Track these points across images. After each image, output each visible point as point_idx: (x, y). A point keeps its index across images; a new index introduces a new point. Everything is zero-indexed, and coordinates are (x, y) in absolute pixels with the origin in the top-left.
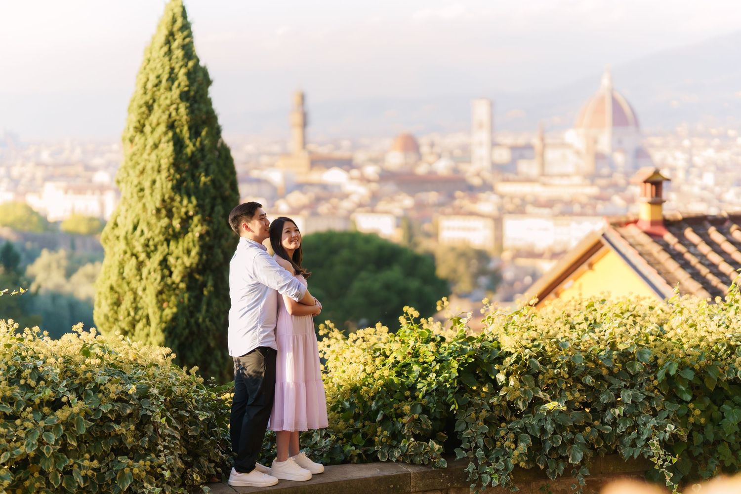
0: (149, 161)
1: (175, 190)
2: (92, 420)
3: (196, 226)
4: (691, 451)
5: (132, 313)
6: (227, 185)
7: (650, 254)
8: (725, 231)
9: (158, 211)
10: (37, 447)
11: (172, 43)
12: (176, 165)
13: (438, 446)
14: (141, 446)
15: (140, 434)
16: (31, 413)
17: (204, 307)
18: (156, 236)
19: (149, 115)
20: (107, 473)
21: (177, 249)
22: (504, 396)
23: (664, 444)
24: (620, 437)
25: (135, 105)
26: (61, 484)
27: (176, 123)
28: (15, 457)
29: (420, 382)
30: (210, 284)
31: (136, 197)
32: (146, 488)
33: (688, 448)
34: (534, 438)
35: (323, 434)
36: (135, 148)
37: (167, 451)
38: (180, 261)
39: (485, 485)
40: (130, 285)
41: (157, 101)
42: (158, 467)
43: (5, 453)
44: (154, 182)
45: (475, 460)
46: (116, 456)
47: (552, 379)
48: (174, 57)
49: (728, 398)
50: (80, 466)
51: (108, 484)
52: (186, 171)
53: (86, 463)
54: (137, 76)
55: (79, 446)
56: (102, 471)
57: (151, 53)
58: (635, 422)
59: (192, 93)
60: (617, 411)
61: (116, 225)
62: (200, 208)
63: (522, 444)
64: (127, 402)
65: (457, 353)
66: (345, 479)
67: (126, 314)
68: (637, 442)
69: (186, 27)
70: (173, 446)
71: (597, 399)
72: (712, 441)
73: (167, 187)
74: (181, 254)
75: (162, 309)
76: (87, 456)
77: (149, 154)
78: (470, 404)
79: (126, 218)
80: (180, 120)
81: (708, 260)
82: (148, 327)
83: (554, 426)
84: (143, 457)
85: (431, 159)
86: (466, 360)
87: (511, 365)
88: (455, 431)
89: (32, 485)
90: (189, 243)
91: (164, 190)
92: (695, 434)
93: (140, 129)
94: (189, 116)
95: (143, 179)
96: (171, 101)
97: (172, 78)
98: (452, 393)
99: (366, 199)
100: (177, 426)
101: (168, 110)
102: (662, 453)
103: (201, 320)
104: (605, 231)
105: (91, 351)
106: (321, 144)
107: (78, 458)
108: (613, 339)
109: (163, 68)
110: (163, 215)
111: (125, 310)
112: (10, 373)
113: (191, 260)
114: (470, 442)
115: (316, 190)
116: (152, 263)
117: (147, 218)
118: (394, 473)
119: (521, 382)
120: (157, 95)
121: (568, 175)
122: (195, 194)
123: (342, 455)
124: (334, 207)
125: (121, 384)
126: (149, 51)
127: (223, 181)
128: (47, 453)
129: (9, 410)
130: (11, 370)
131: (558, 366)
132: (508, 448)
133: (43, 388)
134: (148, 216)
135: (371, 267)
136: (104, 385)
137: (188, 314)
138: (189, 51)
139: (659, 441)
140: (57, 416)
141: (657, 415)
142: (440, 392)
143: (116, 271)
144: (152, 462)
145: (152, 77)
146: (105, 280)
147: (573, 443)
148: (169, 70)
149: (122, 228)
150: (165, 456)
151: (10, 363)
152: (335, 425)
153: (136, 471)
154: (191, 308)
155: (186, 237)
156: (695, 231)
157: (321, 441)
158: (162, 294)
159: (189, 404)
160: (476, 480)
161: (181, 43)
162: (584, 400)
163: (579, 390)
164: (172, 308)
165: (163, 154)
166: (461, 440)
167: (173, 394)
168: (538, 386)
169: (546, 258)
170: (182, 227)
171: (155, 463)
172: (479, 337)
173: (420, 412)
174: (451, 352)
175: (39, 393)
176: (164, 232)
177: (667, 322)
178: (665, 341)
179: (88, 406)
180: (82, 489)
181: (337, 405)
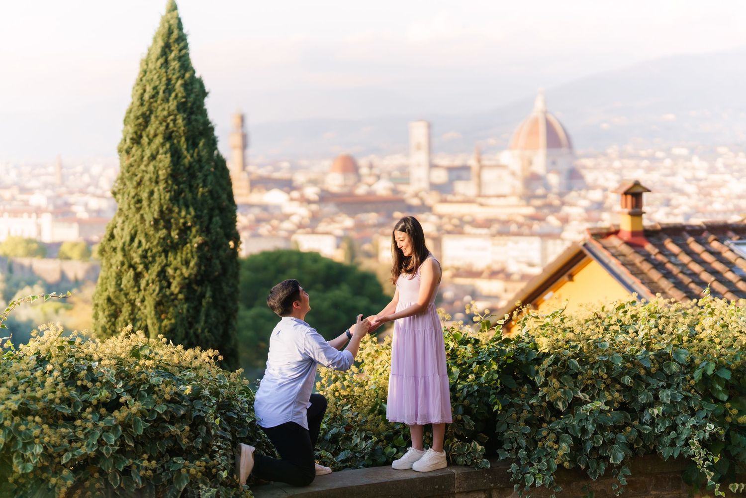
0: (147, 173)
1: (173, 202)
2: (147, 421)
3: (195, 237)
4: (729, 450)
6: (225, 196)
8: (703, 241)
9: (156, 221)
10: (97, 447)
11: (168, 55)
12: (174, 175)
13: (481, 447)
14: (194, 447)
15: (194, 435)
16: (91, 413)
17: (203, 318)
18: (154, 246)
19: (146, 126)
20: (163, 474)
21: (175, 260)
22: (544, 397)
23: (703, 444)
24: (659, 437)
25: (132, 116)
26: (120, 484)
27: (173, 134)
28: (76, 457)
29: (459, 383)
30: (208, 294)
31: (133, 209)
32: (201, 489)
33: (726, 447)
34: (575, 438)
35: (363, 437)
36: (132, 159)
37: (221, 452)
38: (178, 272)
39: (528, 485)
40: (128, 297)
41: (154, 113)
42: (213, 468)
43: (66, 453)
44: (152, 193)
45: (518, 461)
46: (172, 456)
47: (591, 379)
48: (171, 68)
50: (138, 467)
51: (163, 485)
52: (184, 182)
53: (145, 463)
54: (134, 88)
55: (135, 446)
56: (158, 472)
57: (147, 64)
58: (674, 421)
59: (189, 105)
60: (656, 411)
61: (112, 236)
62: (198, 218)
63: (563, 445)
64: (179, 403)
65: (497, 355)
66: (392, 480)
68: (677, 441)
69: (182, 38)
70: (226, 447)
71: (634, 399)
73: (165, 198)
74: (179, 265)
75: (160, 320)
76: (145, 456)
77: (147, 166)
78: (511, 405)
79: (122, 229)
80: (177, 131)
81: (689, 269)
83: (595, 426)
84: (198, 458)
85: (370, 180)
86: (506, 361)
87: (549, 366)
88: (496, 432)
89: (92, 485)
90: (187, 254)
91: (162, 201)
92: (732, 433)
93: (137, 140)
94: (186, 127)
95: (140, 191)
96: (169, 113)
97: (169, 89)
98: (494, 394)
99: (307, 221)
100: (227, 427)
101: (165, 121)
102: (703, 452)
103: (200, 331)
104: (587, 242)
105: (142, 353)
106: (260, 166)
107: (135, 459)
108: (647, 339)
109: (160, 80)
110: (161, 227)
111: (123, 321)
112: (65, 375)
113: (189, 271)
114: (512, 443)
115: (256, 211)
116: (151, 275)
117: (145, 229)
118: (439, 474)
119: (561, 382)
120: (154, 107)
121: (504, 196)
122: (193, 205)
123: (383, 457)
124: (275, 228)
125: (174, 385)
126: (145, 63)
127: (220, 192)
128: (106, 453)
129: (67, 411)
130: (65, 372)
131: (597, 366)
132: (551, 448)
133: (99, 390)
134: (146, 227)
135: (319, 286)
136: (158, 386)
137: (187, 325)
138: (186, 63)
139: (699, 440)
140: (115, 416)
141: (695, 415)
142: (482, 392)
143: (113, 283)
144: (207, 463)
145: (149, 88)
146: (102, 291)
147: (613, 443)
148: (166, 82)
149: (119, 239)
150: (220, 457)
151: (65, 365)
152: (375, 427)
153: (193, 471)
154: (190, 319)
155: (185, 249)
156: (674, 242)
157: (361, 443)
158: (161, 306)
159: (236, 406)
160: (520, 480)
161: (177, 55)
162: (622, 400)
163: (618, 391)
164: (170, 320)
165: (161, 165)
166: (503, 441)
167: (221, 396)
168: (577, 387)
169: (485, 278)
170: (180, 238)
171: (210, 464)
172: (515, 339)
173: (462, 413)
174: (489, 354)
175: (95, 394)
176: (161, 243)
177: (698, 324)
178: (698, 341)
179: (144, 407)
180: (140, 489)
181: (376, 407)
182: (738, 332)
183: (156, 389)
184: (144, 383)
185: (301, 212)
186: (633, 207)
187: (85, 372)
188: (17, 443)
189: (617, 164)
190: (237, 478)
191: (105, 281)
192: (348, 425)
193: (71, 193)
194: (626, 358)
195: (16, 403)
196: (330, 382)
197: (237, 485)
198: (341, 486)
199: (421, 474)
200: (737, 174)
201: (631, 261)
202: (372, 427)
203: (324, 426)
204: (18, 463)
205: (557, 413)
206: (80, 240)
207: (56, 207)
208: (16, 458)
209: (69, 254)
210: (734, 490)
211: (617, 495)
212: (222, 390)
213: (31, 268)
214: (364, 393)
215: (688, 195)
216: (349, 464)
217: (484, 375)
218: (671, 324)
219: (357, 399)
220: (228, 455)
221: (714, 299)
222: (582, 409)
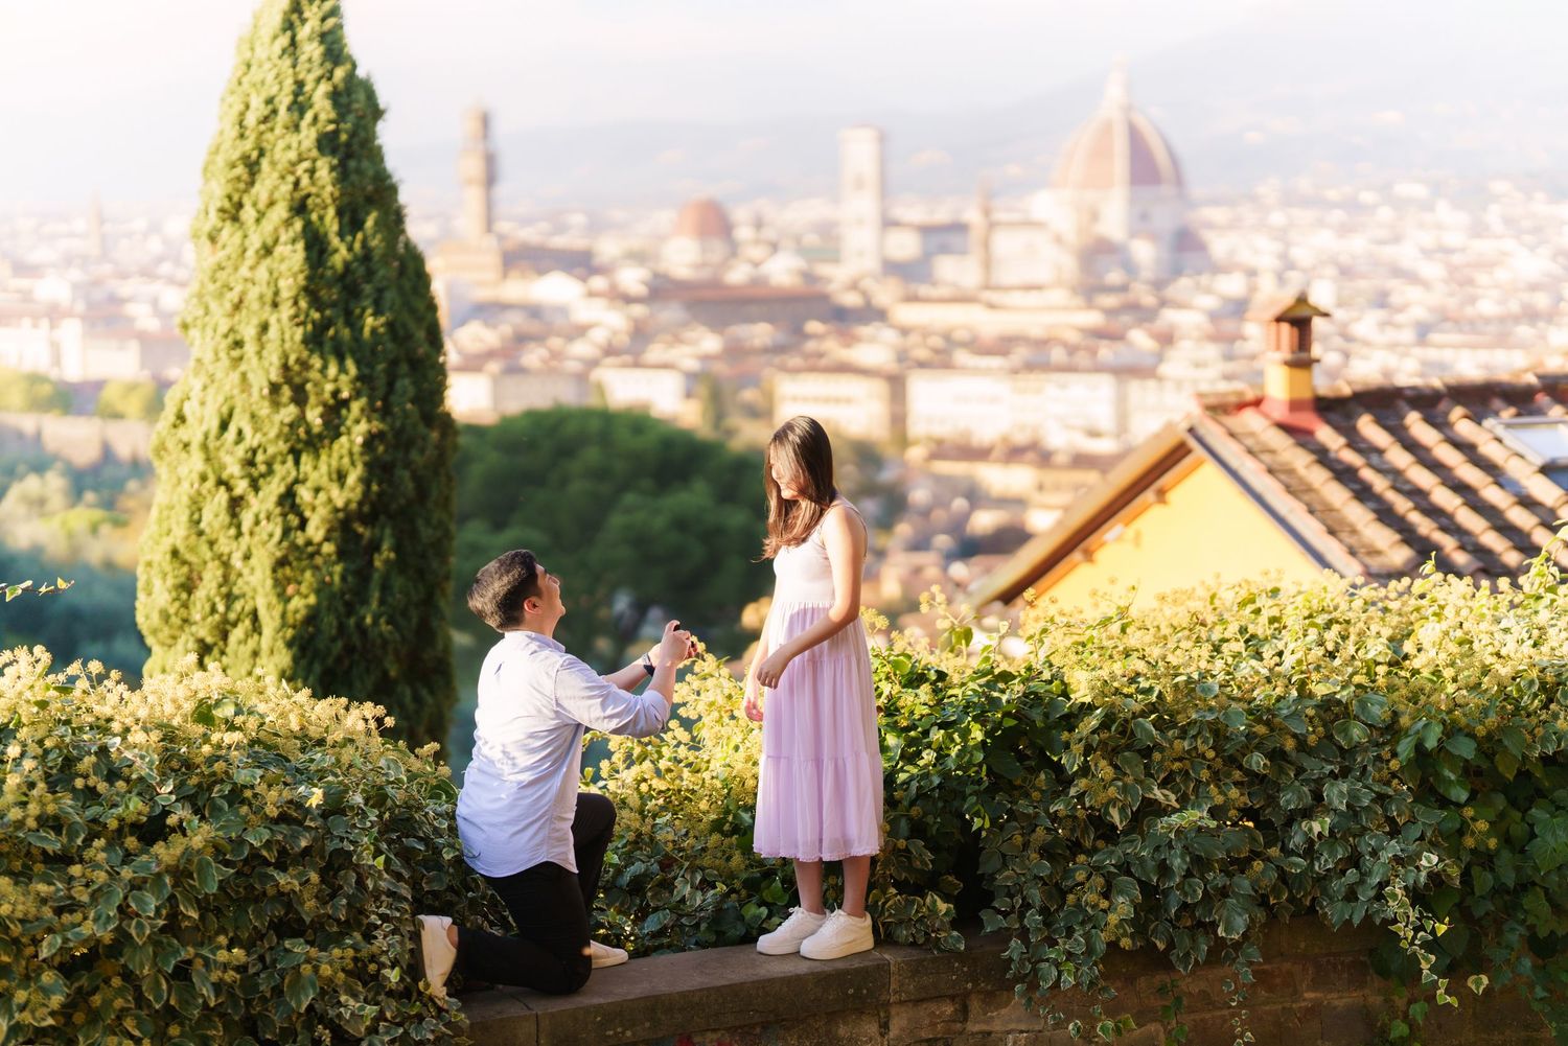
0: (254, 284)
1: (311, 346)
2: (227, 864)
3: (357, 422)
4: (1469, 907)
5: (221, 608)
6: (421, 334)
7: (1291, 472)
8: (1439, 420)
9: (275, 388)
10: (118, 922)
11: (298, 29)
12: (312, 287)
13: (946, 905)
14: (329, 917)
15: (328, 891)
16: (103, 850)
17: (376, 594)
18: (270, 441)
19: (252, 183)
20: (262, 976)
21: (318, 470)
22: (1081, 797)
23: (1416, 896)
24: (1322, 880)
25: (220, 160)
26: (168, 1000)
27: (310, 201)
28: (73, 945)
29: (902, 770)
30: (387, 545)
31: (225, 362)
32: (345, 1006)
33: (1462, 901)
34: (1144, 886)
35: (697, 882)
36: (221, 255)
37: (387, 927)
38: (322, 496)
39: (1045, 985)
40: (216, 547)
41: (268, 154)
42: (370, 962)
43: (50, 937)
44: (264, 328)
45: (1024, 934)
46: (281, 937)
47: (1180, 759)
48: (303, 58)
49: (1540, 793)
50: (207, 963)
51: (264, 999)
52: (333, 305)
53: (223, 955)
54: (223, 100)
55: (202, 917)
56: (251, 971)
57: (252, 49)
58: (1354, 848)
59: (344, 137)
60: (1316, 827)
61: (181, 418)
62: (364, 380)
63: (1120, 900)
64: (300, 823)
65: (982, 708)
66: (755, 978)
67: (207, 608)
68: (1360, 890)
70: (398, 915)
71: (1272, 801)
72: (1511, 884)
73: (292, 338)
74: (324, 481)
75: (284, 598)
76: (222, 940)
77: (253, 268)
78: (1011, 815)
79: (203, 403)
80: (318, 195)
81: (1408, 482)
82: (256, 637)
83: (1188, 859)
84: (337, 939)
85: (756, 253)
86: (1001, 723)
87: (1093, 732)
88: (979, 872)
89: (107, 1003)
90: (341, 457)
91: (287, 345)
92: (1476, 871)
93: (232, 212)
94: (338, 186)
95: (240, 322)
96: (300, 155)
97: (299, 106)
98: (975, 793)
99: (623, 340)
100: (403, 871)
101: (293, 173)
102: (1413, 915)
103: (369, 620)
104: (1195, 422)
105: (218, 713)
106: (526, 221)
107: (202, 944)
108: (1302, 672)
109: (280, 83)
110: (284, 399)
112: (50, 764)
113: (346, 494)
114: (1011, 896)
115: (516, 319)
116: (262, 501)
117: (251, 405)
118: (856, 964)
119: (1116, 767)
120: (268, 141)
121: (1038, 288)
122: (353, 354)
123: (739, 926)
124: (555, 355)
125: (286, 784)
126: (248, 46)
127: (412, 325)
128: (138, 935)
129: (53, 844)
130: (50, 757)
131: (1193, 732)
132: (1093, 907)
133: (123, 797)
134: (253, 401)
135: (647, 483)
136: (252, 787)
137: (341, 609)
138: (335, 46)
139: (1406, 888)
140: (157, 856)
141: (1399, 832)
142: (948, 791)
143: (184, 518)
144: (357, 950)
145: (256, 102)
146: (161, 536)
147: (1227, 896)
148: (293, 88)
149: (196, 425)
150: (385, 937)
151: (48, 743)
152: (723, 862)
153: (326, 970)
154: (347, 597)
155: (336, 446)
156: (1380, 422)
157: (692, 896)
158: (286, 566)
159: (423, 823)
160: (1027, 975)
161: (317, 28)
162: (1246, 804)
163: (1236, 784)
164: (306, 597)
165: (283, 267)
166: (992, 892)
167: (389, 802)
168: (1152, 776)
169: (997, 461)
170: (327, 424)
171: (364, 954)
172: (1023, 673)
173: (906, 834)
174: (967, 707)
175: (115, 805)
176: (286, 435)
177: (1409, 635)
178: (1408, 675)
179: (220, 833)
180: (213, 1009)
181: (725, 818)
182: (1492, 654)
183: (248, 794)
184: (222, 781)
185: (611, 322)
187: (93, 758)
189: (1277, 218)
191: (165, 513)
192: (666, 856)
193: (124, 276)
194: (1256, 713)
196: (630, 761)
199: (817, 964)
200: (1528, 238)
201: (1286, 464)
202: (717, 862)
205: (1108, 833)
206: (144, 376)
207: (91, 305)
209: (120, 407)
210: (1478, 989)
211: (1234, 1004)
212: (393, 791)
213: (38, 436)
214: (703, 786)
215: (1425, 284)
216: (665, 941)
217: (954, 752)
218: (1353, 638)
219: (686, 798)
220: (405, 933)
221: (1445, 580)
222: (1161, 825)
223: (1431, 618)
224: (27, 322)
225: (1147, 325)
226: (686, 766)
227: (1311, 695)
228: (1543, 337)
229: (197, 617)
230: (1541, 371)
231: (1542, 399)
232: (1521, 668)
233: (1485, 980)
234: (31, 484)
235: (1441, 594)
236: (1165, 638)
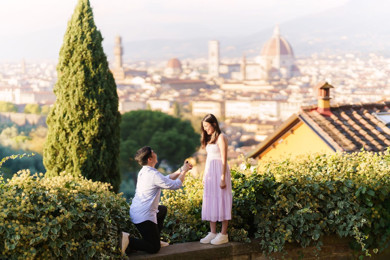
0: (72, 81)
1: (86, 96)
2: (74, 222)
3: (97, 114)
4: (373, 232)
5: (64, 160)
6: (112, 93)
7: (325, 126)
8: (361, 113)
9: (77, 106)
10: (48, 236)
11: (83, 19)
12: (86, 82)
13: (246, 232)
14: (98, 234)
15: (98, 228)
16: (45, 218)
17: (101, 157)
18: (76, 119)
19: (71, 56)
20: (82, 249)
21: (87, 126)
22: (278, 205)
23: (360, 229)
24: (337, 225)
25: (64, 51)
26: (60, 254)
27: (85, 61)
28: (37, 241)
29: (235, 198)
30: (104, 144)
31: (65, 100)
32: (102, 256)
33: (372, 230)
34: (294, 227)
35: (185, 226)
36: (64, 74)
37: (112, 237)
38: (88, 133)
39: (270, 251)
40: (62, 145)
41: (75, 49)
42: (108, 245)
43: (32, 239)
44: (74, 92)
45: (265, 239)
46: (87, 239)
47: (303, 196)
48: (84, 26)
50: (69, 245)
51: (82, 254)
52: (91, 86)
53: (73, 244)
54: (64, 36)
55: (68, 234)
56: (80, 248)
57: (71, 24)
58: (345, 218)
59: (94, 45)
60: (336, 213)
61: (54, 114)
62: (98, 104)
63: (288, 230)
64: (91, 212)
65: (254, 184)
66: (200, 249)
67: (60, 160)
68: (347, 228)
69: (89, 10)
70: (114, 234)
71: (325, 206)
72: (383, 226)
73: (81, 94)
74: (89, 129)
75: (79, 158)
76: (73, 240)
77: (71, 77)
78: (261, 210)
79: (59, 110)
80: (87, 59)
81: (353, 128)
82: (72, 167)
83: (305, 220)
84: (100, 240)
85: (187, 71)
86: (259, 187)
87: (281, 189)
88: (254, 224)
89: (46, 255)
90: (93, 123)
91: (80, 96)
92: (375, 223)
93: (66, 64)
94: (92, 57)
95: (68, 90)
96: (83, 49)
97: (83, 37)
98: (253, 204)
99: (155, 93)
100: (115, 223)
101: (81, 54)
102: (360, 234)
103: (100, 163)
104: (301, 114)
105: (71, 185)
106: (130, 64)
107: (68, 241)
108: (332, 175)
109: (78, 32)
110: (79, 109)
111: (60, 158)
112: (31, 198)
113: (94, 132)
114: (262, 230)
115: (128, 88)
116: (74, 134)
117: (71, 110)
118: (224, 246)
119: (287, 198)
120: (75, 46)
121: (257, 80)
122: (96, 98)
123: (196, 237)
124: (138, 97)
125: (87, 202)
126: (70, 23)
127: (110, 91)
128: (53, 239)
129: (33, 217)
130: (31, 196)
131: (306, 189)
132: (282, 232)
133: (49, 205)
134: (71, 109)
135: (161, 129)
136: (79, 203)
137: (93, 160)
138: (91, 23)
139: (358, 227)
140: (57, 220)
141: (356, 214)
142: (247, 203)
143: (55, 138)
144: (105, 243)
145: (72, 37)
146: (49, 142)
147: (314, 229)
148: (81, 33)
149: (58, 115)
150: (111, 239)
151: (31, 193)
153: (98, 247)
154: (94, 157)
155: (92, 120)
156: (346, 114)
157: (184, 230)
158: (79, 150)
159: (120, 212)
160: (266, 249)
161: (87, 19)
162: (318, 207)
163: (316, 202)
164: (84, 157)
165: (79, 77)
166: (257, 228)
167: (112, 207)
168: (296, 200)
169: (248, 123)
170: (89, 115)
171: (106, 243)
172: (264, 175)
173: (236, 214)
174: (250, 183)
175: (47, 208)
176: (80, 118)
177: (357, 166)
178: (358, 176)
179: (72, 214)
180: (70, 257)
181: (192, 211)
182: (378, 170)
183: (79, 205)
184: (72, 202)
185: (152, 89)
186: (325, 96)
187: (42, 196)
188: (6, 235)
189: (317, 63)
190: (120, 250)
191: (50, 137)
192: (178, 220)
193: (30, 78)
194: (321, 185)
195: (6, 213)
196: (168, 197)
197: (120, 253)
198: (174, 253)
199: (215, 246)
200: (379, 68)
201: (323, 124)
202: (190, 221)
203: (165, 220)
204: (7, 244)
206: (36, 103)
207: (22, 85)
208: (6, 242)
209: (30, 110)
210: (375, 252)
211: (316, 256)
212: (112, 204)
213: (10, 118)
214: (186, 203)
215: (354, 79)
216: (178, 240)
217: (247, 194)
218: (344, 166)
219: (182, 206)
220: (116, 238)
221: (366, 152)
222: (298, 212)
223: (363, 162)
224: (6, 90)
225: (284, 89)
226: (182, 198)
227: (334, 180)
228: (383, 92)
229: (58, 162)
230: (385, 101)
231: (386, 108)
232: (385, 174)
233: (377, 250)
234: (8, 130)
235: (365, 156)
236: (298, 166)
